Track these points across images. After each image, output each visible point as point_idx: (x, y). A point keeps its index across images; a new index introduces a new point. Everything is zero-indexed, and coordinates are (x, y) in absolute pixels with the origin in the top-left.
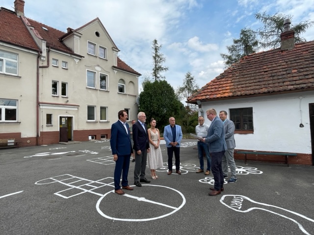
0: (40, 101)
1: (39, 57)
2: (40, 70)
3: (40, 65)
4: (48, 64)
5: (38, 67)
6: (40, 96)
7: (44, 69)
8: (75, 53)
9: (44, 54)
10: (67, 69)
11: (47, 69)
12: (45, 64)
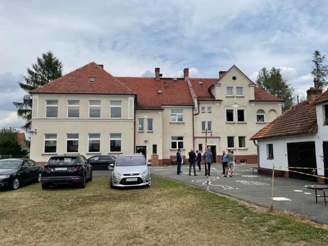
0: (195, 136)
1: (193, 108)
2: (195, 116)
3: (194, 113)
4: (199, 111)
5: (194, 115)
6: (195, 133)
7: (197, 116)
8: (217, 99)
9: (196, 106)
10: (211, 112)
11: (198, 115)
12: (197, 112)
